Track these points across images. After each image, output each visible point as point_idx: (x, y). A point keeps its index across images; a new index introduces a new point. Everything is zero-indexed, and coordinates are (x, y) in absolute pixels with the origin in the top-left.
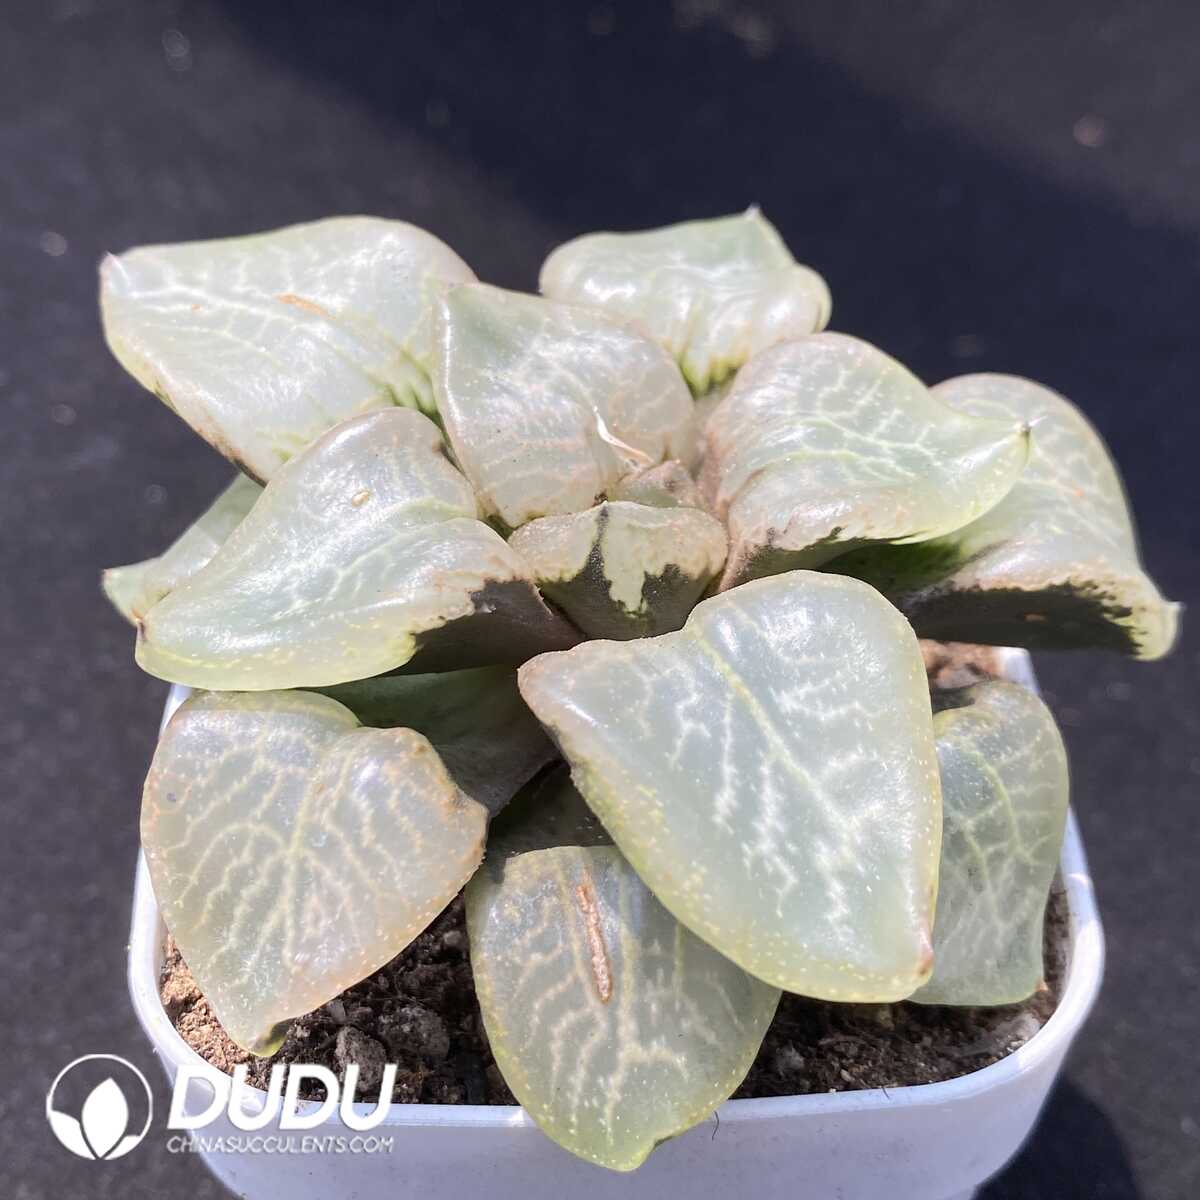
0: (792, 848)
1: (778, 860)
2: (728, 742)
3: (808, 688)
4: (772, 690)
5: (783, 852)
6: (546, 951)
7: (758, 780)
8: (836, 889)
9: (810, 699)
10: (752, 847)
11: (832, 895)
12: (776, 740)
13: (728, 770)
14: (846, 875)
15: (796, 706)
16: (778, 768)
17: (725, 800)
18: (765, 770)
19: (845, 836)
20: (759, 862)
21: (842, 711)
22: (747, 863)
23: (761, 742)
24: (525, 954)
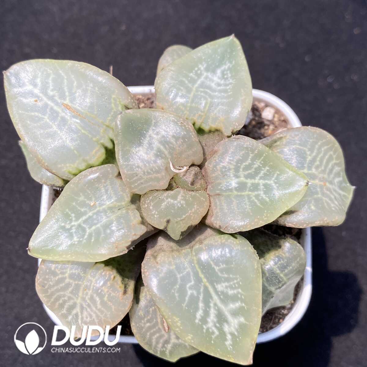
0: (218, 325)
1: (214, 328)
2: (201, 297)
3: (226, 284)
4: (215, 284)
5: (216, 326)
6: (150, 322)
7: (209, 307)
8: (229, 337)
9: (226, 287)
10: (206, 326)
11: (227, 338)
12: (215, 297)
13: (201, 305)
14: (232, 334)
15: (222, 288)
16: (215, 305)
17: (200, 314)
18: (212, 305)
19: (233, 324)
20: (208, 329)
21: (235, 291)
22: (205, 331)
23: (211, 297)
24: (145, 324)
